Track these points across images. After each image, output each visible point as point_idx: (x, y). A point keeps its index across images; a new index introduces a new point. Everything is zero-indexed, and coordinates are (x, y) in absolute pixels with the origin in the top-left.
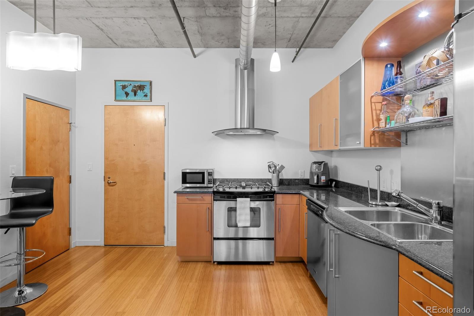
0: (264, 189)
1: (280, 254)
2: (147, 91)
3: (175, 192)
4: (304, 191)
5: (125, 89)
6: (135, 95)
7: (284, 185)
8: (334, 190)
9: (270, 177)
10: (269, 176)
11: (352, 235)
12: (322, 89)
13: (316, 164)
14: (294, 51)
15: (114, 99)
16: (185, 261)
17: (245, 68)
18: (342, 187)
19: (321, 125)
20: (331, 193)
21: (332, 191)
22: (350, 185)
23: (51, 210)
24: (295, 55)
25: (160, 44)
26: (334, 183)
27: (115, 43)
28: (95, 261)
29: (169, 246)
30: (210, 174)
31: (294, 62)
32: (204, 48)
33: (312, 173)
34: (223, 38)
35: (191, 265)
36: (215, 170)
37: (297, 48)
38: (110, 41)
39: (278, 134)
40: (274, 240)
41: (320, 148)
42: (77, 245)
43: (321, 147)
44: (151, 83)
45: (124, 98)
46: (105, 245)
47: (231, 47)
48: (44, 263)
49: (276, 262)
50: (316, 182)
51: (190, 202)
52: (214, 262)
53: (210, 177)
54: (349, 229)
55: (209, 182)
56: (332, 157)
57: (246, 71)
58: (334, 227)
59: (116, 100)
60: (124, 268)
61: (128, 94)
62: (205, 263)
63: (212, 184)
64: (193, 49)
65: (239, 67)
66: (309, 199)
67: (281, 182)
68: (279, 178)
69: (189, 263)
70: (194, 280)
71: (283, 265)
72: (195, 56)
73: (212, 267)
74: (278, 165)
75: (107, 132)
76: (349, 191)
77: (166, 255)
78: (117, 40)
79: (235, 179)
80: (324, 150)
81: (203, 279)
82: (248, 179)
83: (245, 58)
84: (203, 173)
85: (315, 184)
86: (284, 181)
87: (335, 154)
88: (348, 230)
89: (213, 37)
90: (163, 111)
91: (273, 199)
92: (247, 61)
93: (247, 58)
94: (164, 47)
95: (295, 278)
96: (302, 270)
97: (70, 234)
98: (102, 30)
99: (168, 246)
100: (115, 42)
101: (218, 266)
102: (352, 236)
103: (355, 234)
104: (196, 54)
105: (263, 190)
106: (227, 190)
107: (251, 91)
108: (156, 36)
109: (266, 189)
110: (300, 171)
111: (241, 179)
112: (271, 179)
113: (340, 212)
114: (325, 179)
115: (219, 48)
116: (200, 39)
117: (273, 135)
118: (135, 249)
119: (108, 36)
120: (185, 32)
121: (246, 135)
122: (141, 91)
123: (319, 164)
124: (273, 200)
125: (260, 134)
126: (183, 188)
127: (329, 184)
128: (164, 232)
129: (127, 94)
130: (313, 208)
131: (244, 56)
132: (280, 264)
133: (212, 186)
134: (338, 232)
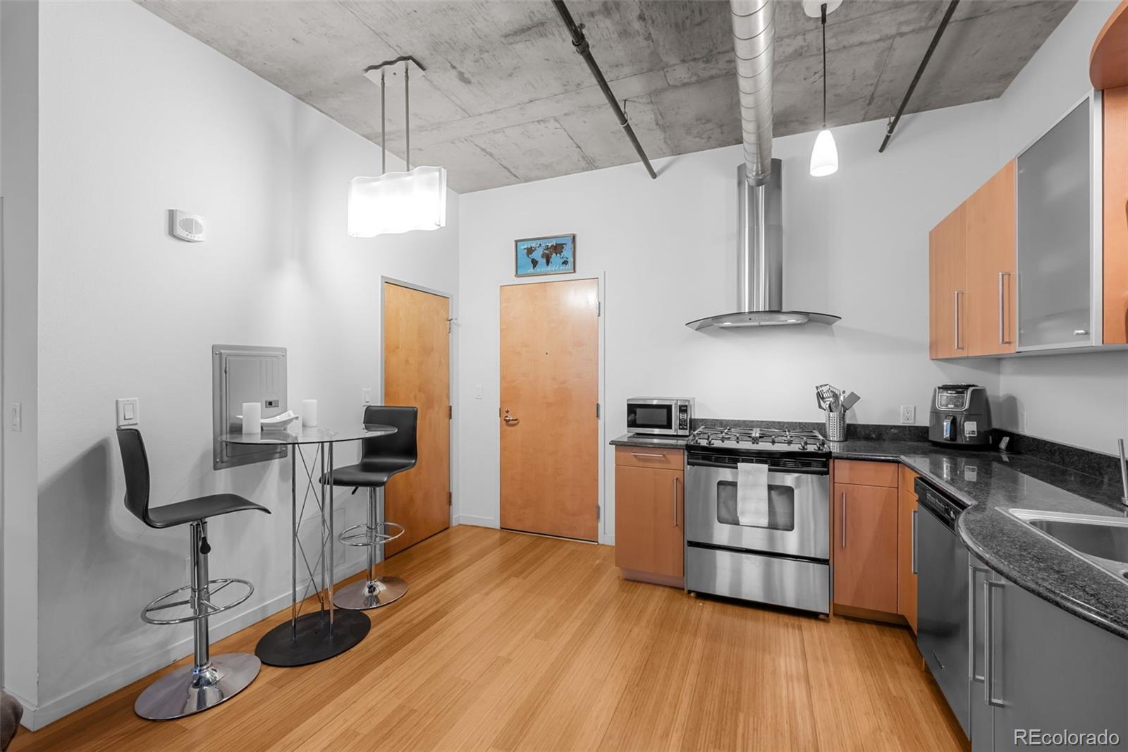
0: (804, 447)
1: (845, 600)
2: (567, 253)
3: (612, 443)
4: (912, 455)
5: (531, 253)
6: (548, 263)
7: (859, 439)
8: (1005, 458)
9: (822, 420)
10: (820, 416)
11: (1046, 599)
12: (965, 202)
13: (949, 392)
14: (883, 124)
15: (514, 273)
16: (632, 581)
17: (760, 183)
18: (1030, 451)
19: (961, 294)
20: (995, 465)
21: (1000, 461)
22: (1059, 449)
23: (414, 461)
24: (885, 133)
25: (588, 164)
26: (1006, 440)
27: (515, 176)
28: (483, 554)
29: (606, 544)
30: (683, 408)
31: (884, 152)
32: (673, 155)
33: (936, 415)
34: (709, 126)
35: (643, 591)
36: (696, 400)
37: (893, 116)
38: (507, 173)
39: (841, 320)
40: (828, 564)
41: (960, 350)
42: (461, 523)
43: (963, 348)
44: (574, 238)
45: (531, 270)
46: (502, 528)
47: (729, 144)
48: (412, 546)
49: (835, 615)
50: (948, 435)
51: (641, 464)
52: (690, 592)
53: (683, 416)
54: (1037, 577)
55: (680, 425)
56: (999, 373)
57: (762, 189)
58: (987, 564)
59: (517, 275)
60: (523, 575)
61: (537, 262)
62: (671, 590)
63: (686, 429)
64: (650, 161)
65: (747, 183)
66: (922, 479)
67: (851, 432)
68: (844, 422)
69: (639, 584)
70: (643, 623)
71: (854, 627)
72: (654, 175)
73: (685, 602)
74: (844, 392)
75: (504, 332)
76: (1057, 463)
77: (597, 562)
78: (517, 168)
79: (739, 421)
80: (969, 355)
81: (662, 625)
82: (770, 422)
83: (757, 159)
84: (669, 408)
85: (946, 439)
86: (859, 430)
87: (1007, 367)
88: (1032, 580)
89: (688, 130)
90: (596, 289)
91: (825, 469)
92: (762, 165)
93: (761, 157)
94: (597, 168)
95: (883, 666)
96: (904, 647)
97: (450, 503)
98: (491, 155)
99: (604, 545)
100: (514, 173)
101: (698, 601)
102: (1046, 603)
103: (1058, 599)
104: (655, 171)
105: (801, 448)
106: (717, 444)
107: (775, 231)
108: (579, 149)
109: (808, 446)
110: (902, 407)
111: (753, 421)
112: (824, 424)
113: (1014, 523)
114: (975, 430)
115: (703, 150)
116: (662, 137)
117: (830, 323)
118: (549, 542)
119: (502, 165)
120: (629, 129)
121: (762, 326)
122: (558, 255)
123: (960, 390)
124: (827, 473)
125: (798, 324)
126: (631, 434)
127: (991, 442)
128: (598, 517)
129: (535, 263)
130: (933, 503)
131: (755, 155)
132: (846, 623)
133: (688, 434)
134: (1000, 580)
